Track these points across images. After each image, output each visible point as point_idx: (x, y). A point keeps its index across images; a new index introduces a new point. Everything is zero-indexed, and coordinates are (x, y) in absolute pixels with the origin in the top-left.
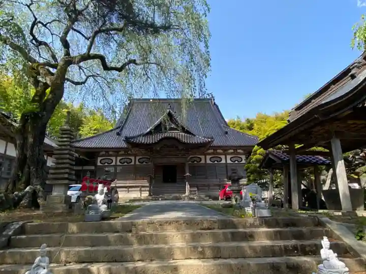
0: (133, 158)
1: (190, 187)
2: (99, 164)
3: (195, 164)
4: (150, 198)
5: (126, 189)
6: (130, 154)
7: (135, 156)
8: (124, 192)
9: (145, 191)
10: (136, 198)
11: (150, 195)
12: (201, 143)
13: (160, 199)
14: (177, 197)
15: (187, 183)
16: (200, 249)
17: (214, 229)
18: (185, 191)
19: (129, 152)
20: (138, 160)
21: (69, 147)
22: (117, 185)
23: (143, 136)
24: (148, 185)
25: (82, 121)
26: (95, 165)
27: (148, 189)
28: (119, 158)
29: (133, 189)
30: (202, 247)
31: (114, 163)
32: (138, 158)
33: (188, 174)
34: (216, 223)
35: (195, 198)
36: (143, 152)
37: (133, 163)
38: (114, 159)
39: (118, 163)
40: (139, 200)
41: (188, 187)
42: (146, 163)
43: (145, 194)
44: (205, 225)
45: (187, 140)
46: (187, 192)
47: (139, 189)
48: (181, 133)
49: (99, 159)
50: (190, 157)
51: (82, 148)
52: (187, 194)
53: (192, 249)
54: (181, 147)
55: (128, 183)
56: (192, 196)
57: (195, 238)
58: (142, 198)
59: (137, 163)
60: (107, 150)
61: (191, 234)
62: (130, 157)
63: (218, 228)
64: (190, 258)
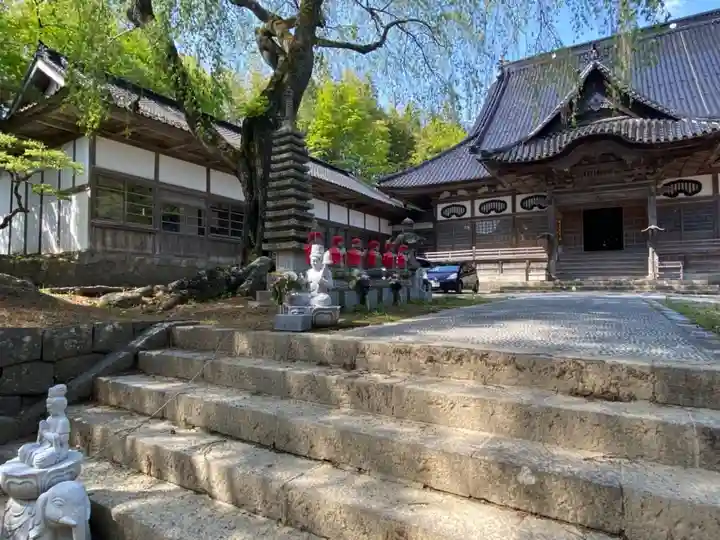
0: (508, 200)
1: (660, 260)
2: (440, 217)
3: (680, 199)
4: (551, 284)
5: (496, 266)
6: (500, 191)
7: (514, 193)
8: (492, 272)
9: (538, 269)
10: (516, 283)
11: (549, 278)
12: (696, 139)
13: (574, 288)
14: (621, 284)
15: (651, 250)
16: (527, 478)
17: (632, 398)
18: (647, 269)
19: (500, 188)
20: (522, 204)
21: (292, 171)
22: (477, 258)
23: (525, 144)
24: (545, 256)
25: (413, 138)
26: (434, 220)
27: (545, 265)
28: (478, 203)
29: (512, 266)
30: (534, 472)
31: (468, 215)
32: (519, 198)
33: (653, 227)
34: (642, 376)
35: (676, 286)
36: (530, 181)
37: (509, 210)
38: (467, 204)
39: (478, 213)
40: (523, 288)
41: (653, 259)
42: (540, 207)
43: (538, 277)
44: (594, 380)
45: (650, 134)
46: (650, 272)
47: (524, 265)
48: (631, 121)
49: (440, 208)
50: (665, 182)
51: (408, 188)
52: (650, 276)
53: (495, 469)
54: (629, 158)
55: (501, 253)
56: (665, 283)
57: (532, 422)
58: (531, 284)
59: (519, 209)
60: (452, 187)
61: (518, 406)
62: (501, 199)
63: (653, 400)
64: (487, 502)
